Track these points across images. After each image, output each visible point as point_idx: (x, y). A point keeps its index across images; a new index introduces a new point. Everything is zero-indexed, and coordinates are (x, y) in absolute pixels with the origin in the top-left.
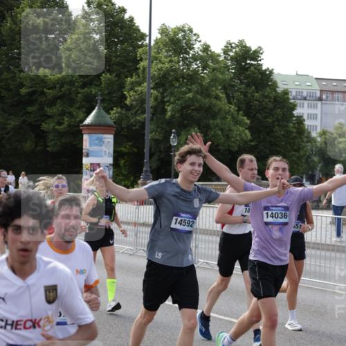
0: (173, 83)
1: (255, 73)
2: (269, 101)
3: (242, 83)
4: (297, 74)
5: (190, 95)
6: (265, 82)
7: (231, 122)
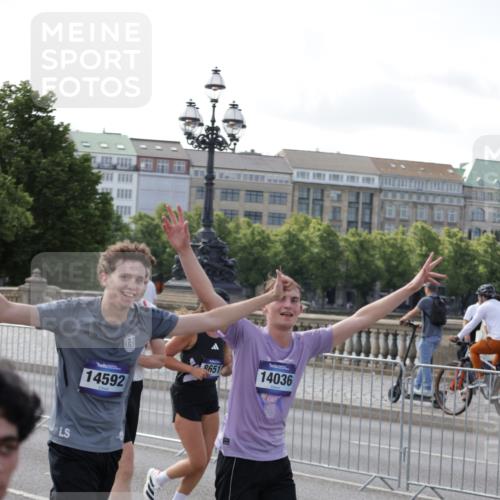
1: (42, 130)
2: (62, 170)
3: (23, 144)
4: (104, 133)
6: (57, 143)
7: (6, 200)
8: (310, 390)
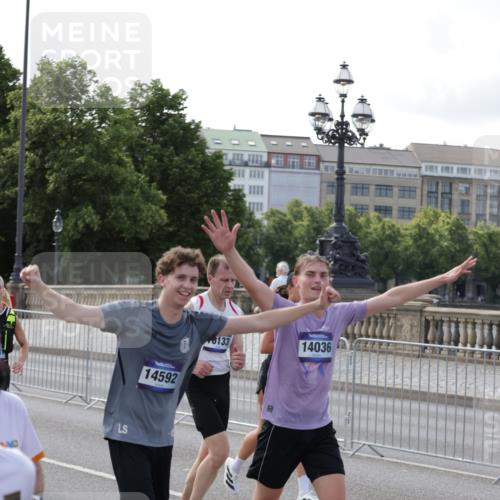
0: (58, 142)
1: (175, 128)
2: (195, 168)
3: (155, 142)
4: (235, 130)
5: (82, 159)
6: (189, 140)
7: (140, 199)
8: (443, 384)
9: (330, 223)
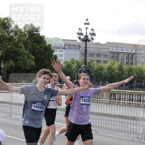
0: (3, 41)
2: (43, 49)
5: (10, 46)
6: (41, 41)
7: (27, 58)
8: (116, 112)
9: (83, 65)
